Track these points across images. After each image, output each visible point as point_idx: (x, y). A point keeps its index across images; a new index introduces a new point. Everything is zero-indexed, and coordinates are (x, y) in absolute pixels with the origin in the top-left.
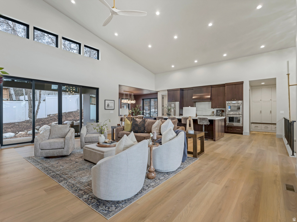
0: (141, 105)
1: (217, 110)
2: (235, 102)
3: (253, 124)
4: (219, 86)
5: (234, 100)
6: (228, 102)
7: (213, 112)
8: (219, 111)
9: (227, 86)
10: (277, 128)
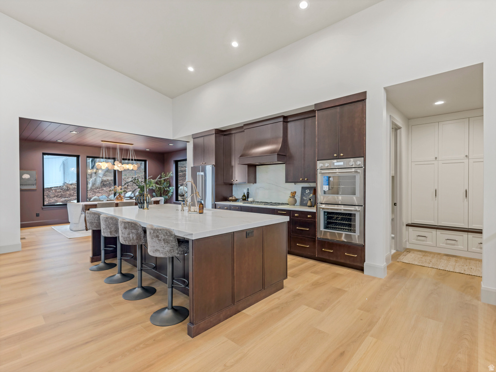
0: (172, 173)
1: (302, 188)
2: (342, 163)
3: (411, 229)
4: (303, 117)
5: (338, 158)
6: (321, 165)
7: (293, 194)
8: (307, 191)
9: (321, 113)
10: (484, 246)
